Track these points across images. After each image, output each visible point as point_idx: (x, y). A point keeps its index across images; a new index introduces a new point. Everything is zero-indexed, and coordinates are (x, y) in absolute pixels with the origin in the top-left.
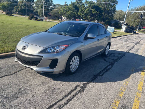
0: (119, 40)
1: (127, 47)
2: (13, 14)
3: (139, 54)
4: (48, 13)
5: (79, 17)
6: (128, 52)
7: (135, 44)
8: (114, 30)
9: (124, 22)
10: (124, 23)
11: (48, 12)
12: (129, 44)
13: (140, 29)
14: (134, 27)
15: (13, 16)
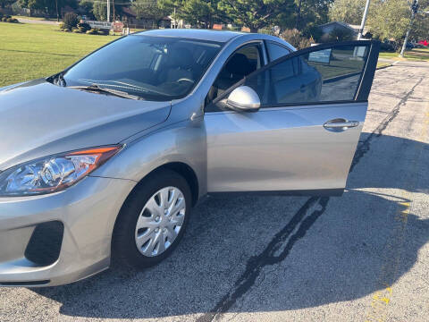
0: (345, 89)
1: (374, 113)
2: (13, 17)
3: (417, 139)
4: (125, 10)
5: (223, 19)
6: (380, 135)
7: (399, 101)
8: (331, 55)
9: (360, 27)
10: (362, 30)
11: (126, 6)
12: (379, 100)
13: (409, 47)
14: (392, 42)
15: (15, 21)
